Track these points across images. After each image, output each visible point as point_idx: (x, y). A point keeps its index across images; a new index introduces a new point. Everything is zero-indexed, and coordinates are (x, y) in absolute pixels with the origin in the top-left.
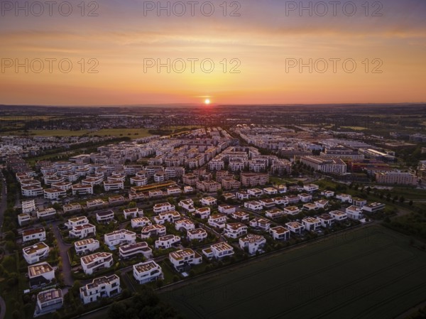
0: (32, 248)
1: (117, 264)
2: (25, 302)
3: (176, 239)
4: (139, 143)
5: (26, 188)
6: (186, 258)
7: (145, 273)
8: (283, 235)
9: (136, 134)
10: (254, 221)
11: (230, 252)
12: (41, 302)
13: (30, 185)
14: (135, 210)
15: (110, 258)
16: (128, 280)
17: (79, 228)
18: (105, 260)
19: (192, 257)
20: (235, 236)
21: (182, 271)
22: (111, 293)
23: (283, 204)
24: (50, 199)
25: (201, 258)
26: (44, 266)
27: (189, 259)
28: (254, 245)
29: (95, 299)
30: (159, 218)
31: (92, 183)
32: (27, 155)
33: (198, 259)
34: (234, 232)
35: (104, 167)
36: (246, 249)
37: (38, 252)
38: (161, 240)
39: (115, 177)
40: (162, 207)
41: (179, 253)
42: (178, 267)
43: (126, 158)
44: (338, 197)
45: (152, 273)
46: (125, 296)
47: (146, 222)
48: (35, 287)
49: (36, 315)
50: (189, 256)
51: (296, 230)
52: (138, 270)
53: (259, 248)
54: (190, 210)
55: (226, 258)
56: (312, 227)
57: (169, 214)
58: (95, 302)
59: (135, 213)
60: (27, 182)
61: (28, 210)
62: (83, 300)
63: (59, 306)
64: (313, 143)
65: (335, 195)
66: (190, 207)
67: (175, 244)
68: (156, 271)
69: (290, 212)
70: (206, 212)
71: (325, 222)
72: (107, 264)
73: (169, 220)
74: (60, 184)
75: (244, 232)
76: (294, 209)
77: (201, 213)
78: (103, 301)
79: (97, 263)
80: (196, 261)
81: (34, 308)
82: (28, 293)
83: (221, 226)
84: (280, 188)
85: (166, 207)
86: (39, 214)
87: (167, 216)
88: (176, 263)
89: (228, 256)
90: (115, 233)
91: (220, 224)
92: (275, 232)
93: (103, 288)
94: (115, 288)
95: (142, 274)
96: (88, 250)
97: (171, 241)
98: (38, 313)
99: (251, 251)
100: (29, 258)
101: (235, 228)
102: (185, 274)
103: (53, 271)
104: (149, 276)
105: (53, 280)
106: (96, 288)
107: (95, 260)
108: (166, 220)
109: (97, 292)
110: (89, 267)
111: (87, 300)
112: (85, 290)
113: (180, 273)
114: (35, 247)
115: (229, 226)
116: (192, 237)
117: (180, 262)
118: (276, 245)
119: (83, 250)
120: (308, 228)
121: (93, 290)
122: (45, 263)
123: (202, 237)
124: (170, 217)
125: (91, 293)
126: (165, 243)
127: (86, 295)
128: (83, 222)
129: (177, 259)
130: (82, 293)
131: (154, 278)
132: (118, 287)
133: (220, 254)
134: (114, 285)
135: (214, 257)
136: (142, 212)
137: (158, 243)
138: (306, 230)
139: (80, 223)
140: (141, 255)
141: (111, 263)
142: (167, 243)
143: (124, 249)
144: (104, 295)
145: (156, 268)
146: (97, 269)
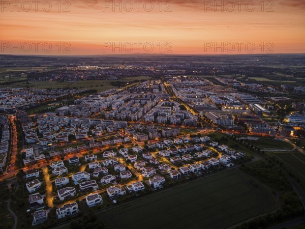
0: (31, 183)
1: (78, 195)
2: (28, 217)
3: (113, 178)
4: (102, 96)
5: (28, 137)
6: (116, 192)
7: (92, 201)
8: (176, 176)
9: (101, 86)
10: (161, 166)
11: (142, 188)
12: (36, 218)
13: (30, 135)
14: (92, 156)
15: (74, 191)
16: (82, 205)
17: (58, 169)
18: (71, 192)
19: (120, 191)
20: (148, 176)
21: (113, 199)
22: (73, 213)
23: (183, 152)
24: (42, 146)
25: (125, 191)
26: (38, 195)
27: (118, 192)
28: (157, 183)
29: (64, 216)
30: (105, 162)
31: (68, 134)
32: (28, 107)
33: (123, 192)
34: (148, 174)
35: (77, 120)
36: (152, 185)
37: (34, 186)
38: (104, 179)
39: (83, 129)
40: (108, 154)
41: (112, 188)
42: (111, 197)
43: (92, 111)
44: (219, 147)
45: (96, 201)
46: (80, 215)
47: (98, 165)
48: (33, 208)
49: (33, 225)
50: (118, 190)
51: (185, 173)
52: (89, 199)
53: (160, 185)
54: (125, 156)
55: (139, 192)
56: (195, 170)
57: (112, 160)
58: (64, 218)
59: (92, 158)
60: (28, 133)
61: (29, 156)
62: (58, 216)
63: (45, 220)
64: (220, 98)
65: (219, 145)
66: (125, 154)
67: (112, 181)
68: (99, 200)
69: (185, 159)
70: (134, 158)
71: (205, 167)
72: (72, 194)
73: (111, 163)
74: (48, 134)
75: (154, 173)
76: (188, 157)
77: (131, 159)
78: (68, 218)
79: (66, 194)
80: (122, 193)
81: (32, 221)
82: (29, 212)
83: (141, 169)
84: (185, 139)
85: (111, 154)
86: (35, 159)
87: (110, 161)
88: (110, 195)
89: (141, 190)
90: (78, 174)
91: (141, 167)
92: (171, 173)
93: (69, 210)
94: (75, 210)
95: (90, 202)
96: (62, 184)
97: (110, 179)
98: (34, 224)
99: (155, 187)
100: (30, 189)
101: (148, 171)
102: (115, 201)
103: (42, 199)
104: (94, 203)
105: (42, 204)
106: (64, 210)
107: (65, 192)
108: (109, 164)
109: (65, 212)
110: (62, 196)
111: (60, 217)
112: (58, 211)
113: (112, 201)
114: (33, 182)
115: (145, 170)
116: (122, 177)
117: (112, 194)
118: (170, 183)
119: (60, 184)
120: (193, 171)
121: (63, 211)
122: (38, 193)
123: (128, 177)
124: (112, 161)
125: (62, 213)
126: (106, 181)
127: (59, 214)
128: (61, 165)
129: (111, 193)
130: (57, 213)
131: (97, 204)
132: (76, 209)
133: (136, 189)
134: (74, 208)
135: (133, 191)
136: (96, 157)
137: (102, 181)
138: (191, 172)
139: (59, 165)
140: (92, 188)
141: (74, 194)
142: (108, 181)
143: (82, 185)
144: (69, 214)
145: (99, 198)
146: (67, 197)
